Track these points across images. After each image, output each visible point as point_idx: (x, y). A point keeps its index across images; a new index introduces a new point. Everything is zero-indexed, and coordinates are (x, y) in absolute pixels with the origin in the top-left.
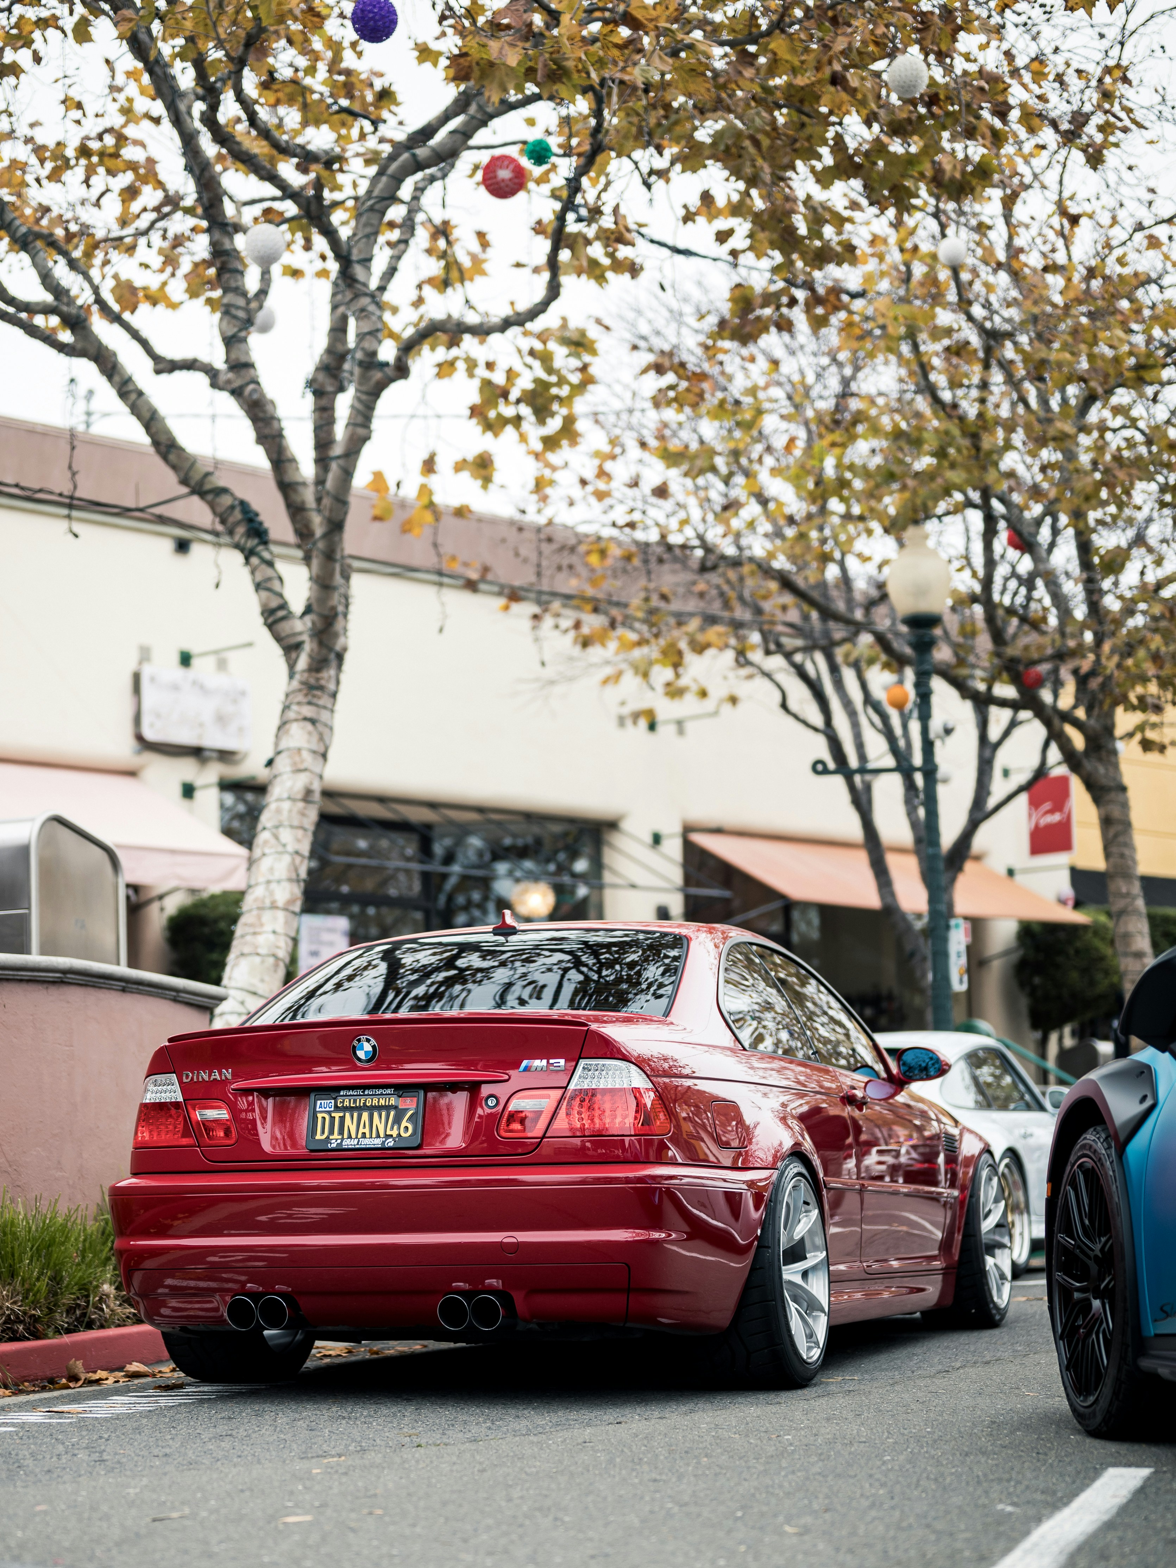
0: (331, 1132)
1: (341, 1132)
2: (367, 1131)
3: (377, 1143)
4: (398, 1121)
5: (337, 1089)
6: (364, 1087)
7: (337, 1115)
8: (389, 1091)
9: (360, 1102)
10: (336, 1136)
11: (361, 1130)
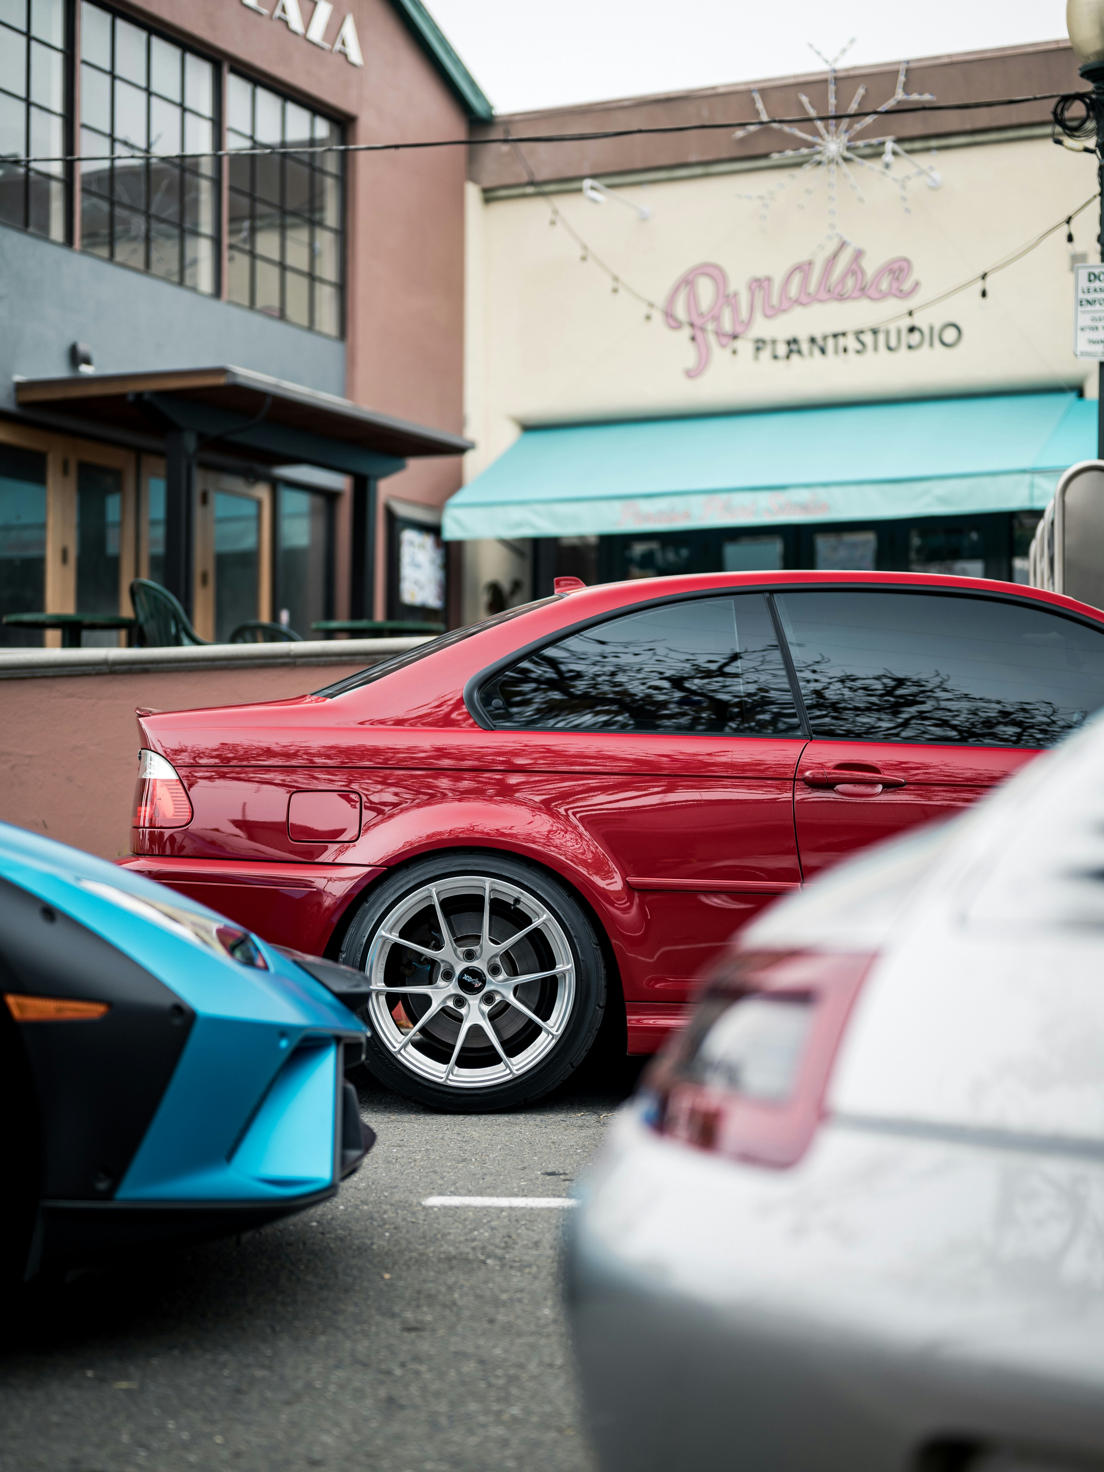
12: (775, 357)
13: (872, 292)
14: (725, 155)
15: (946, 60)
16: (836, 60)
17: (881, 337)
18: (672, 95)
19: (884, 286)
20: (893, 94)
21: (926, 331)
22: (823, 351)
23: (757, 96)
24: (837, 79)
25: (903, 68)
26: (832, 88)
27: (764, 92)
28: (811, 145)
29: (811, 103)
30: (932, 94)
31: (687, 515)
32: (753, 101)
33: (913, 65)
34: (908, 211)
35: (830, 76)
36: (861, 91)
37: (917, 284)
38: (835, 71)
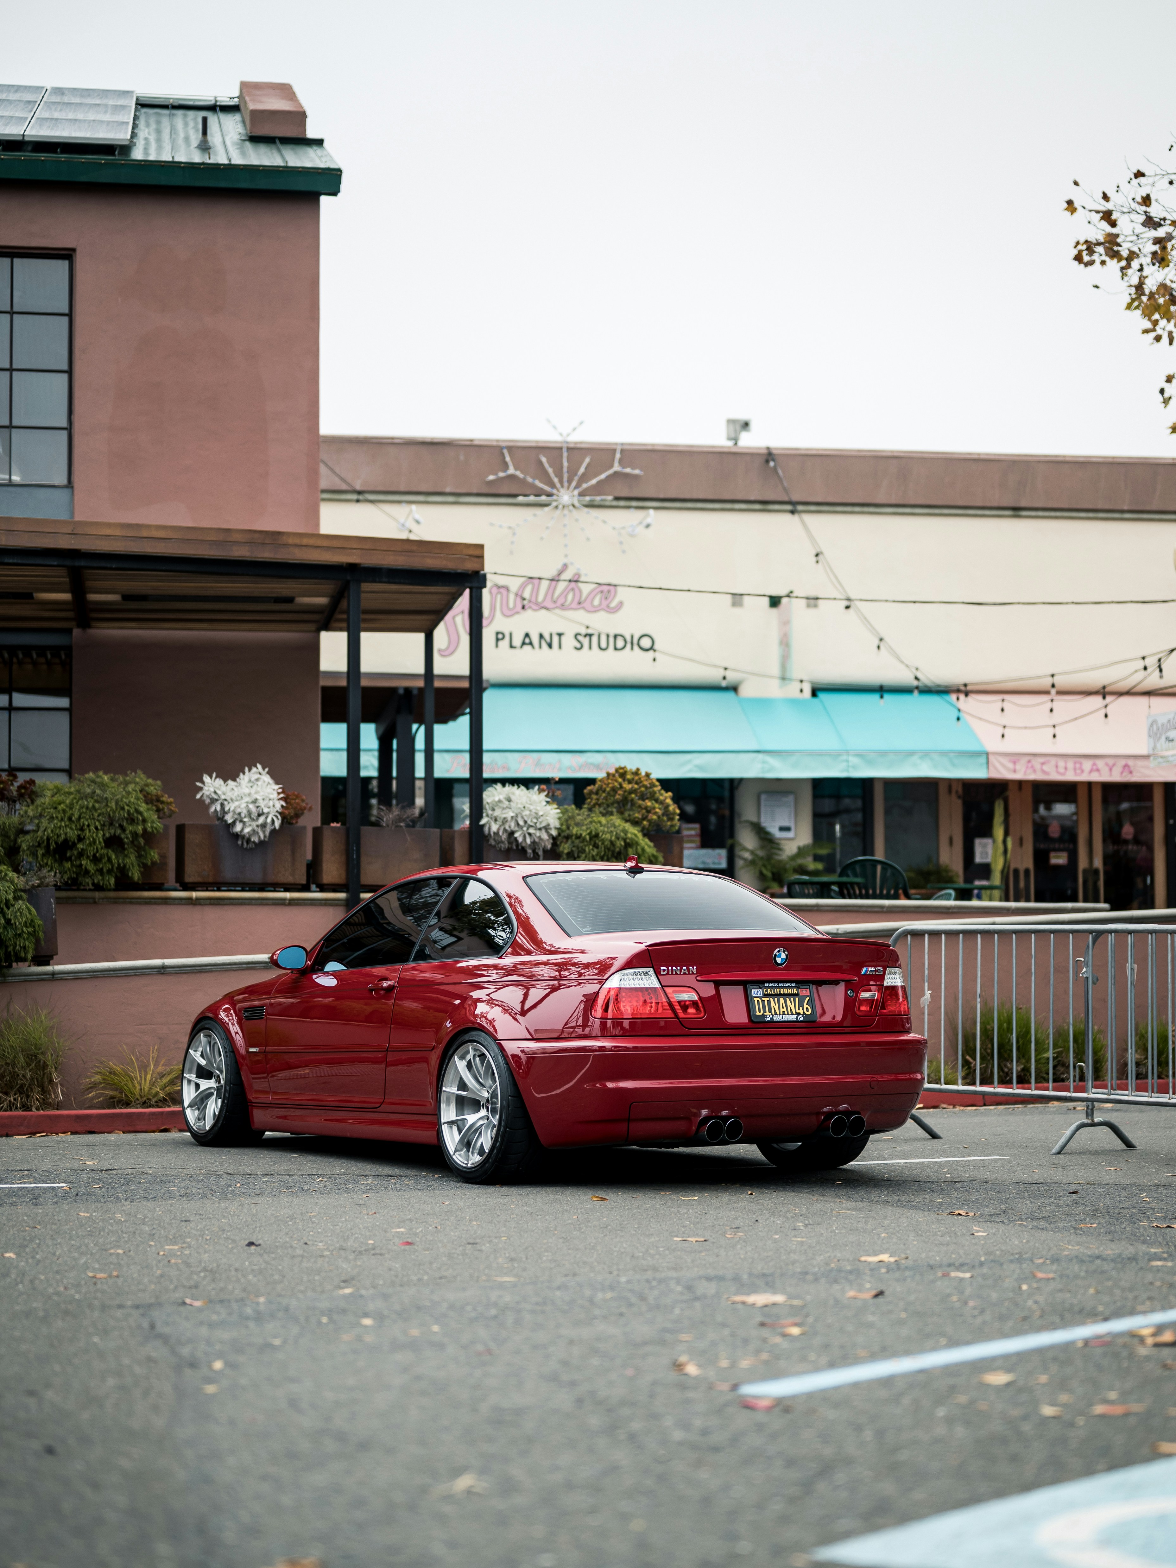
0: (765, 1011)
1: (770, 1011)
2: (785, 1009)
3: (794, 1017)
4: (801, 1005)
5: (763, 982)
6: (778, 982)
7: (766, 999)
8: (792, 985)
9: (777, 991)
10: (767, 1013)
11: (782, 1010)
12: (511, 647)
13: (587, 605)
14: (475, 491)
15: (650, 448)
16: (568, 435)
17: (595, 639)
18: (435, 441)
19: (596, 602)
20: (612, 466)
21: (629, 639)
22: (550, 646)
23: (505, 452)
24: (569, 449)
25: (619, 448)
26: (565, 454)
27: (509, 448)
28: (549, 495)
29: (548, 462)
30: (641, 471)
31: (506, 768)
32: (503, 455)
33: (626, 447)
34: (624, 552)
35: (565, 445)
36: (587, 460)
37: (621, 604)
38: (567, 443)
